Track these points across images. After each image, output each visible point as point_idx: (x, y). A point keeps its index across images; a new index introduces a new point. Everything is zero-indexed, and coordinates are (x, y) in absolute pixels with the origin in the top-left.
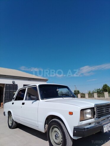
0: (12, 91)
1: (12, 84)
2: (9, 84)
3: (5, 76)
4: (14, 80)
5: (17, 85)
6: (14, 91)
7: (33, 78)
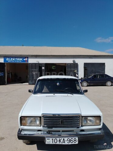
0: (73, 69)
1: (73, 63)
2: (69, 64)
3: (66, 56)
4: (74, 59)
5: (77, 64)
6: (75, 69)
7: (95, 56)
